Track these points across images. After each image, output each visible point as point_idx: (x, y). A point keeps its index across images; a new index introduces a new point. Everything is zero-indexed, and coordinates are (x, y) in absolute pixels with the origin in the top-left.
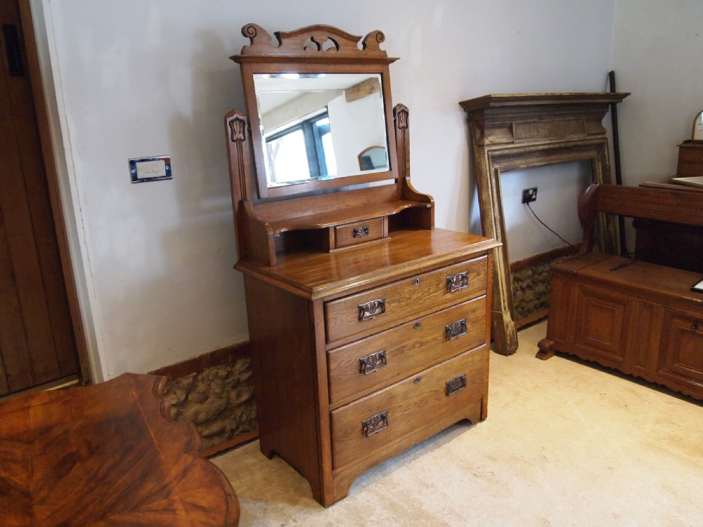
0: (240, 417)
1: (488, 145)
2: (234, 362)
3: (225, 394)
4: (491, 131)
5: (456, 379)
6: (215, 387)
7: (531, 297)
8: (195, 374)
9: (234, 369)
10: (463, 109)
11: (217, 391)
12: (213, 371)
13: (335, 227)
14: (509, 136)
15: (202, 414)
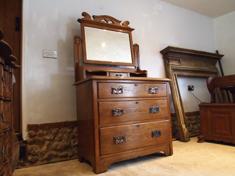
0: (74, 151)
1: (171, 65)
3: (69, 140)
4: (172, 61)
5: (156, 131)
6: (65, 136)
7: (197, 128)
8: (58, 129)
9: (73, 131)
10: (161, 54)
11: (66, 137)
12: (65, 129)
13: (109, 72)
14: (179, 63)
15: (59, 146)
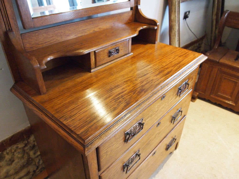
0: (39, 163)
2: (29, 137)
3: (26, 155)
5: (171, 140)
11: (19, 156)
12: (14, 147)
13: (95, 52)
15: (11, 171)
